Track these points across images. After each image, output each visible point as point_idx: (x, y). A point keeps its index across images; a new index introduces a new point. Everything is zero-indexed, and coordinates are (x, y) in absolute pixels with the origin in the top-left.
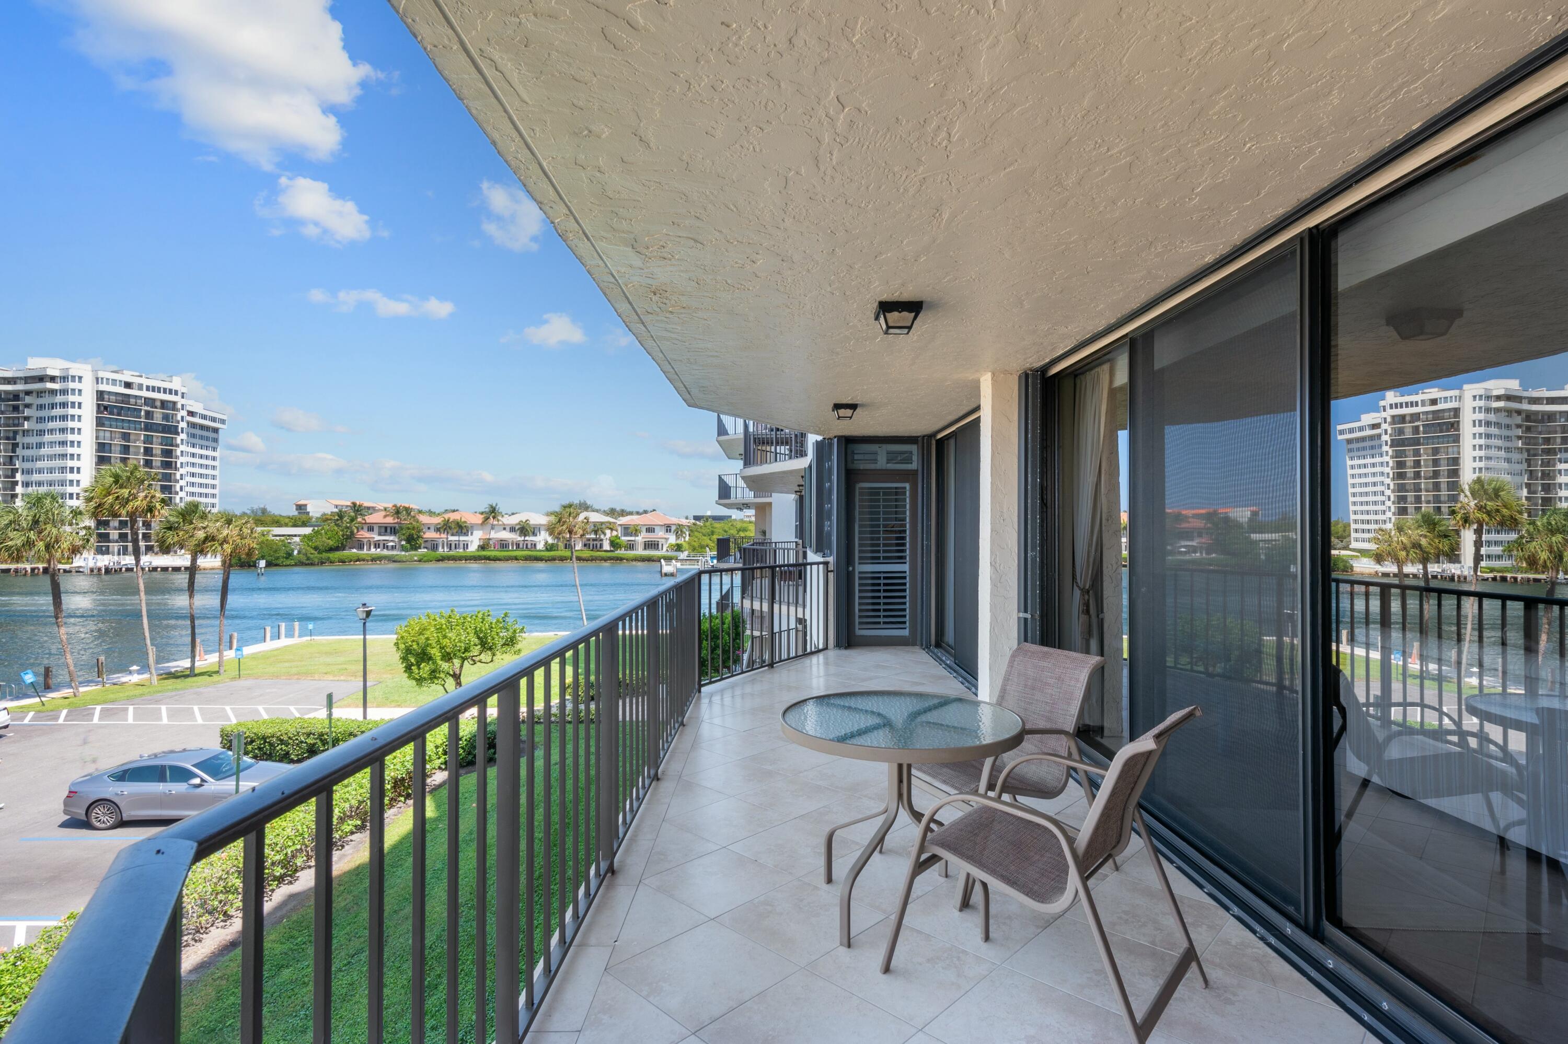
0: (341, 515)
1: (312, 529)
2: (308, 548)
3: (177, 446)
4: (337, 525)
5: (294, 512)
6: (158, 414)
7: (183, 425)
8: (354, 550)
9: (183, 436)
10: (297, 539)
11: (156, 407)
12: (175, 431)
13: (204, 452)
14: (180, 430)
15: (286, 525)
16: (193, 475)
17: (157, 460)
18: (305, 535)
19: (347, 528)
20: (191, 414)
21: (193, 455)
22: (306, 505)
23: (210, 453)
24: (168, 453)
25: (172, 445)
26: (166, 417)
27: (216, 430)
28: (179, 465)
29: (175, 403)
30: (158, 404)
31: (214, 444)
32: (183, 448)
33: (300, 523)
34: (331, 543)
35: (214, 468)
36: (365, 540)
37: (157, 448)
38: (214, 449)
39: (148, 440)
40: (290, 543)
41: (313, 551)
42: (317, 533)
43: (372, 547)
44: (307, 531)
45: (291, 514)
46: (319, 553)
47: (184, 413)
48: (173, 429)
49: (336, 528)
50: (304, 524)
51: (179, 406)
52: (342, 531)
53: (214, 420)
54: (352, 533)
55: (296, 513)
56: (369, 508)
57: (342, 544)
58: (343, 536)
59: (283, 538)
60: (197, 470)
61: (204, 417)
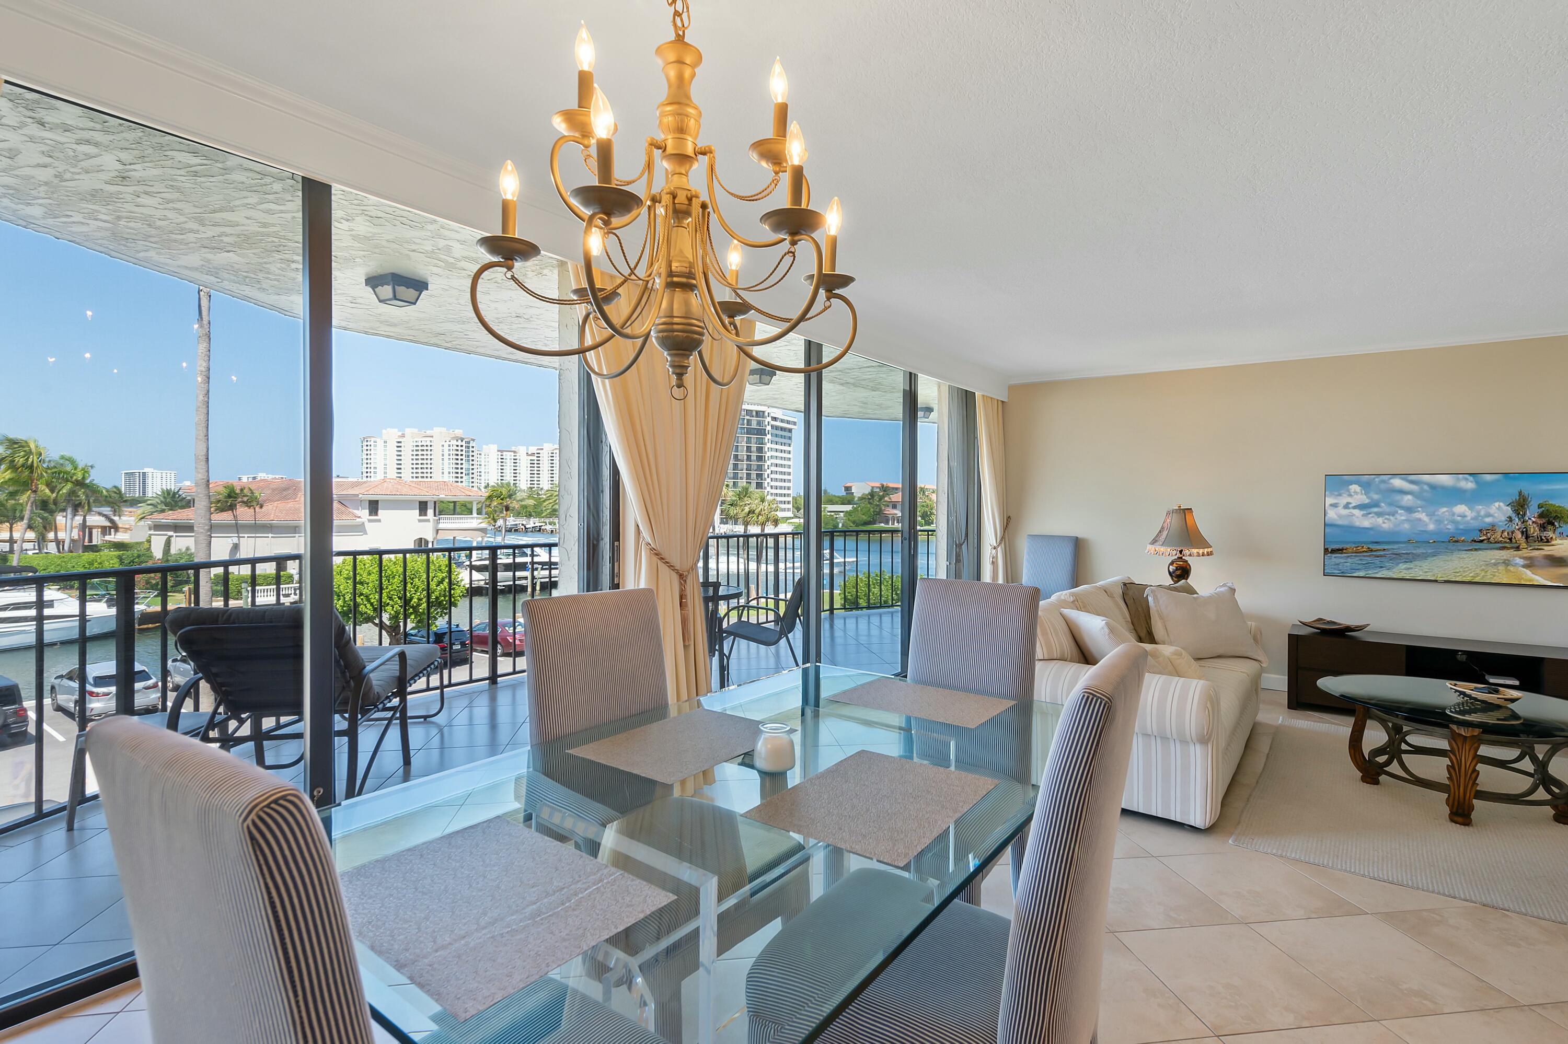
0: (872, 494)
1: (852, 506)
2: (848, 522)
3: (765, 444)
4: (870, 503)
5: (843, 493)
6: (754, 421)
7: (769, 428)
8: (882, 525)
9: (769, 436)
10: (842, 514)
11: (753, 417)
12: (762, 432)
13: (783, 448)
14: (767, 433)
15: (837, 503)
16: (776, 465)
17: (754, 455)
18: (847, 512)
19: (878, 505)
20: (775, 419)
21: (777, 450)
22: (851, 487)
23: (786, 448)
24: (760, 450)
25: (762, 444)
26: (759, 423)
27: (790, 430)
28: (766, 458)
29: (764, 412)
30: (754, 413)
31: (789, 441)
32: (769, 445)
33: (846, 502)
34: (865, 518)
35: (789, 459)
36: (890, 516)
37: (754, 447)
38: (789, 445)
39: (749, 439)
40: (837, 518)
41: (852, 525)
42: (855, 510)
43: (895, 522)
44: (848, 508)
45: (840, 495)
46: (856, 526)
47: (769, 419)
48: (761, 432)
49: (869, 506)
50: (849, 503)
51: (766, 414)
52: (873, 508)
53: (788, 422)
54: (881, 509)
55: (844, 494)
56: (893, 488)
57: (873, 519)
58: (874, 512)
59: (833, 514)
60: (779, 462)
61: (782, 421)
